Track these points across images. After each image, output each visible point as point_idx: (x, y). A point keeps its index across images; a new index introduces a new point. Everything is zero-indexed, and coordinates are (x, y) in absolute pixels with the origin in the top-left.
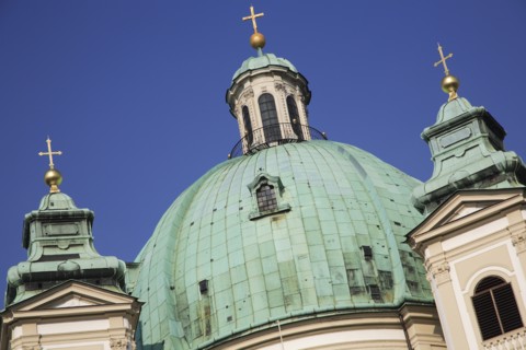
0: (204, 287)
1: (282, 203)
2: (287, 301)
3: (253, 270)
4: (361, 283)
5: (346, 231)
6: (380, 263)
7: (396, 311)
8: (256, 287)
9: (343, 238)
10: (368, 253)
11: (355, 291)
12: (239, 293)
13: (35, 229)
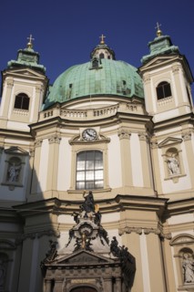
0: (71, 86)
1: (100, 66)
2: (96, 91)
3: (87, 82)
4: (120, 89)
5: (119, 76)
6: (127, 86)
7: (130, 99)
8: (87, 86)
9: (118, 77)
10: (125, 83)
11: (118, 92)
12: (81, 88)
13: (20, 55)
